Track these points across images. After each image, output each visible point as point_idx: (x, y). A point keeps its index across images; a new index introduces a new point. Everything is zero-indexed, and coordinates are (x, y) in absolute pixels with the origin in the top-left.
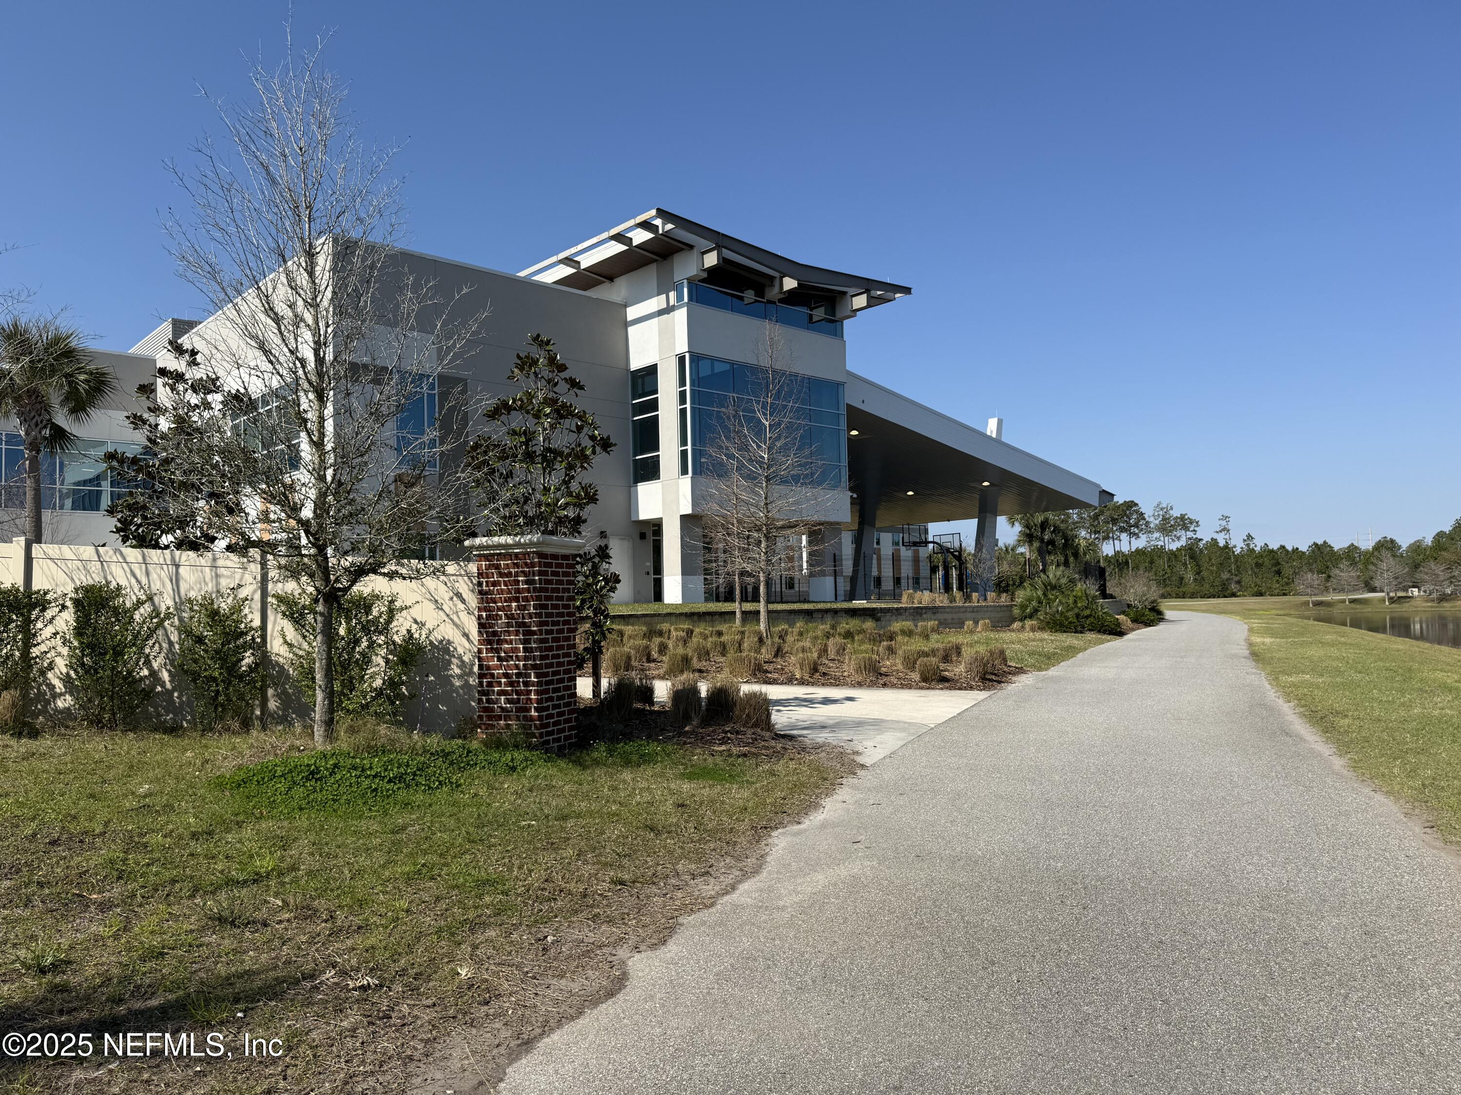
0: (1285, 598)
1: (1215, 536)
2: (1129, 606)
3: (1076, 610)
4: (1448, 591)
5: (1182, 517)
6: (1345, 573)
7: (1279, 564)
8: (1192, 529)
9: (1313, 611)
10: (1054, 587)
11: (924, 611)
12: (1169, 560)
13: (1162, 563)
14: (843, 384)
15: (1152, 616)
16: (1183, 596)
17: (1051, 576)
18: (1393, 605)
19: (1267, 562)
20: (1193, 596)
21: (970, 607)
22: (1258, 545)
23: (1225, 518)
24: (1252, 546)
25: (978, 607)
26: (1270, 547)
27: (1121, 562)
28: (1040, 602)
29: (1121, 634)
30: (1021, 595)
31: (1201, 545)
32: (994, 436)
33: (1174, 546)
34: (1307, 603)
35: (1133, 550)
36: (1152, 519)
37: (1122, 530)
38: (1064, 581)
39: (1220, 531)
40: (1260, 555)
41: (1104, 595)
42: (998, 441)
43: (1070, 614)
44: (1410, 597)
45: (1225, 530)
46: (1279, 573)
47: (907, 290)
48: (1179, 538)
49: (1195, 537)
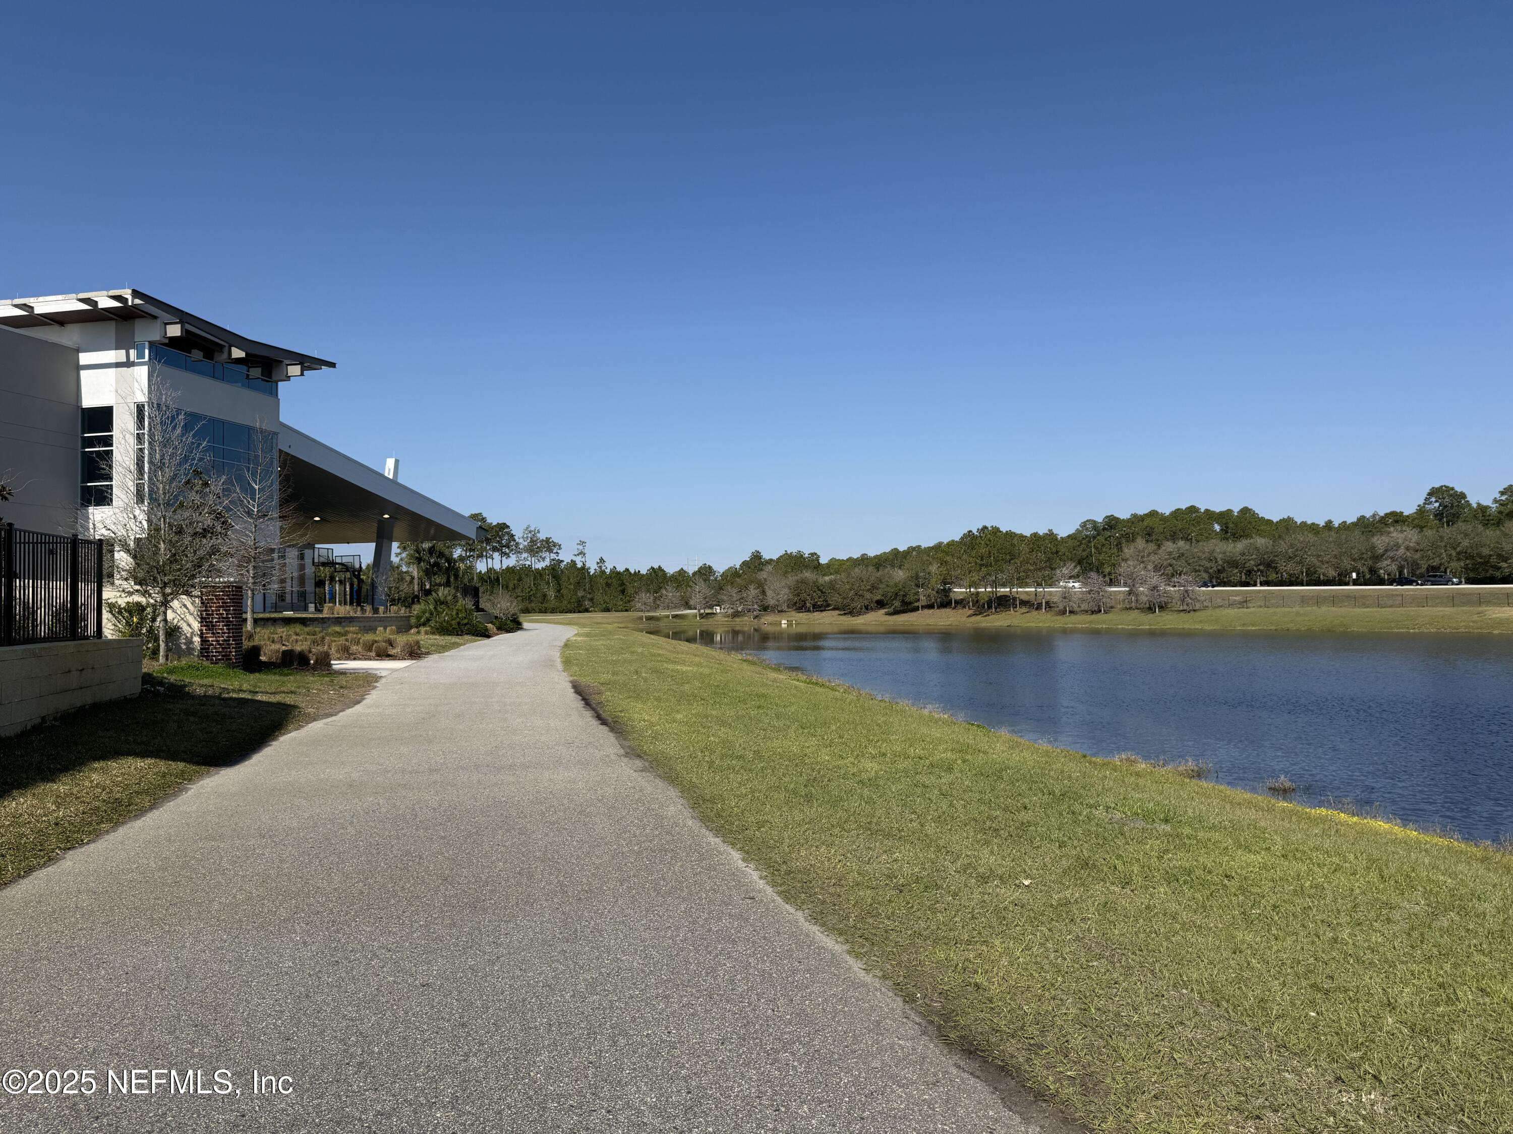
0: (625, 614)
1: (574, 558)
2: (496, 617)
3: (458, 620)
4: (740, 609)
5: (547, 540)
6: (670, 593)
7: (624, 584)
8: (555, 551)
9: (645, 625)
10: (442, 603)
11: (343, 620)
12: (534, 579)
13: (529, 581)
14: (275, 434)
15: (512, 625)
16: (545, 611)
17: (440, 594)
18: (702, 620)
19: (615, 582)
20: (553, 611)
21: (377, 617)
22: (608, 567)
23: (582, 543)
24: (603, 568)
25: (384, 617)
26: (618, 570)
27: (493, 579)
28: (432, 614)
29: (489, 637)
30: (417, 609)
31: (562, 565)
32: (391, 477)
33: (540, 565)
34: (641, 618)
35: (504, 568)
36: (521, 541)
37: (495, 549)
38: (449, 598)
39: (578, 555)
40: (610, 577)
41: (478, 609)
42: (394, 482)
43: (453, 622)
44: (714, 614)
45: (582, 553)
46: (623, 592)
47: (333, 365)
48: (544, 559)
49: (557, 558)
